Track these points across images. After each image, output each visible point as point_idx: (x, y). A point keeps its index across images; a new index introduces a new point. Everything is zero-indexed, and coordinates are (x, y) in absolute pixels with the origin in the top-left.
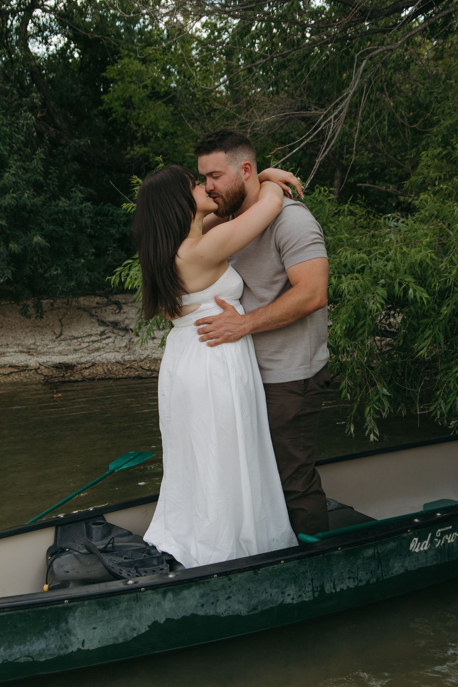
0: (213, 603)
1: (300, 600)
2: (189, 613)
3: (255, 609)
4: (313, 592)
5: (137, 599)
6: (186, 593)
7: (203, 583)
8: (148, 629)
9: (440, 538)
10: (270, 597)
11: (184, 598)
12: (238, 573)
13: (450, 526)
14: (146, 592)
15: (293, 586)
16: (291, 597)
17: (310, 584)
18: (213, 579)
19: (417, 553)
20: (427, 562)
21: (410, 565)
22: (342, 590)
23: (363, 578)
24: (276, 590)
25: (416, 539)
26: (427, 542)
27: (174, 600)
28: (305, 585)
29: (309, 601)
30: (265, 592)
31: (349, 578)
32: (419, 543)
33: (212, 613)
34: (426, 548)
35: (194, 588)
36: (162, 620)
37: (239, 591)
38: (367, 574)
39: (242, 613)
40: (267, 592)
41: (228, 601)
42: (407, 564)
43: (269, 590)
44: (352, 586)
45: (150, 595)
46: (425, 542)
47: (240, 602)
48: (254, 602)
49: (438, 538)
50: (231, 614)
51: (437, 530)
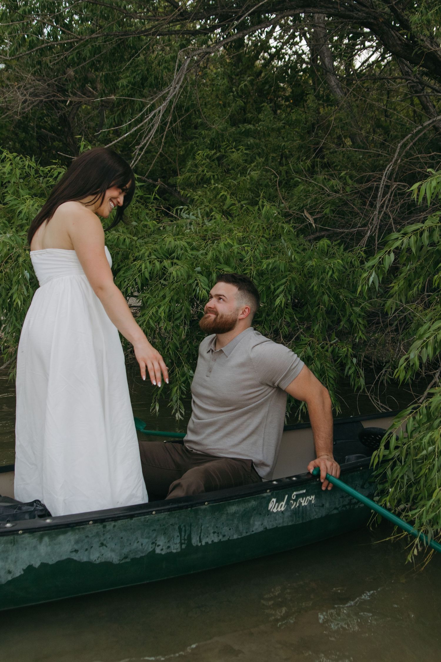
0: (87, 550)
1: (168, 551)
2: (64, 557)
3: (126, 557)
4: (181, 544)
5: (14, 542)
6: (62, 538)
7: (79, 529)
8: (22, 573)
9: (296, 500)
10: (141, 547)
11: (60, 543)
12: (112, 521)
13: (304, 489)
14: (24, 535)
15: (163, 538)
16: (160, 547)
17: (178, 536)
18: (88, 526)
19: (275, 513)
20: (283, 522)
21: (269, 524)
22: (207, 543)
23: (226, 534)
24: (146, 540)
25: (274, 500)
26: (284, 503)
27: (50, 545)
28: (173, 537)
29: (176, 553)
30: (136, 542)
31: (214, 533)
32: (277, 504)
33: (85, 559)
34: (283, 509)
35: (70, 533)
36: (37, 565)
37: (113, 539)
38: (230, 529)
39: (114, 560)
40: (138, 542)
41: (101, 548)
42: (265, 523)
43: (141, 540)
44: (216, 540)
45: (28, 539)
46: (282, 503)
47: (113, 550)
48: (126, 551)
49: (294, 500)
50: (103, 561)
51: (293, 493)
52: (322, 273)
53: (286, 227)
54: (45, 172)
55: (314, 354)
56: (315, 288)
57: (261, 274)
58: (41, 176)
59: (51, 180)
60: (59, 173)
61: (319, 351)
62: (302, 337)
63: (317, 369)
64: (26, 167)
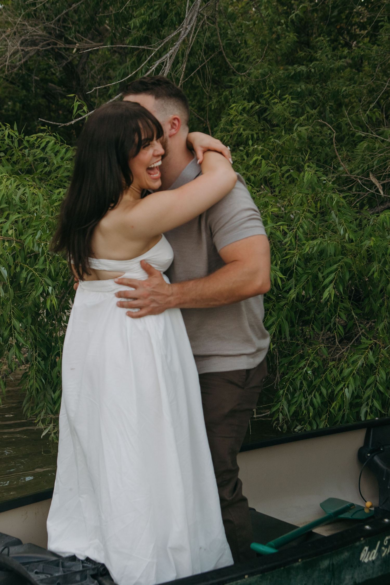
9: (387, 546)
19: (367, 564)
21: (359, 577)
25: (367, 548)
26: (375, 551)
32: (369, 553)
34: (374, 558)
51: (385, 538)
52: (383, 255)
53: (336, 197)
54: (31, 143)
55: (376, 361)
56: (376, 275)
57: (307, 259)
58: (26, 148)
59: (39, 151)
60: (48, 142)
61: (385, 356)
62: (363, 340)
63: (382, 380)
64: (6, 138)
